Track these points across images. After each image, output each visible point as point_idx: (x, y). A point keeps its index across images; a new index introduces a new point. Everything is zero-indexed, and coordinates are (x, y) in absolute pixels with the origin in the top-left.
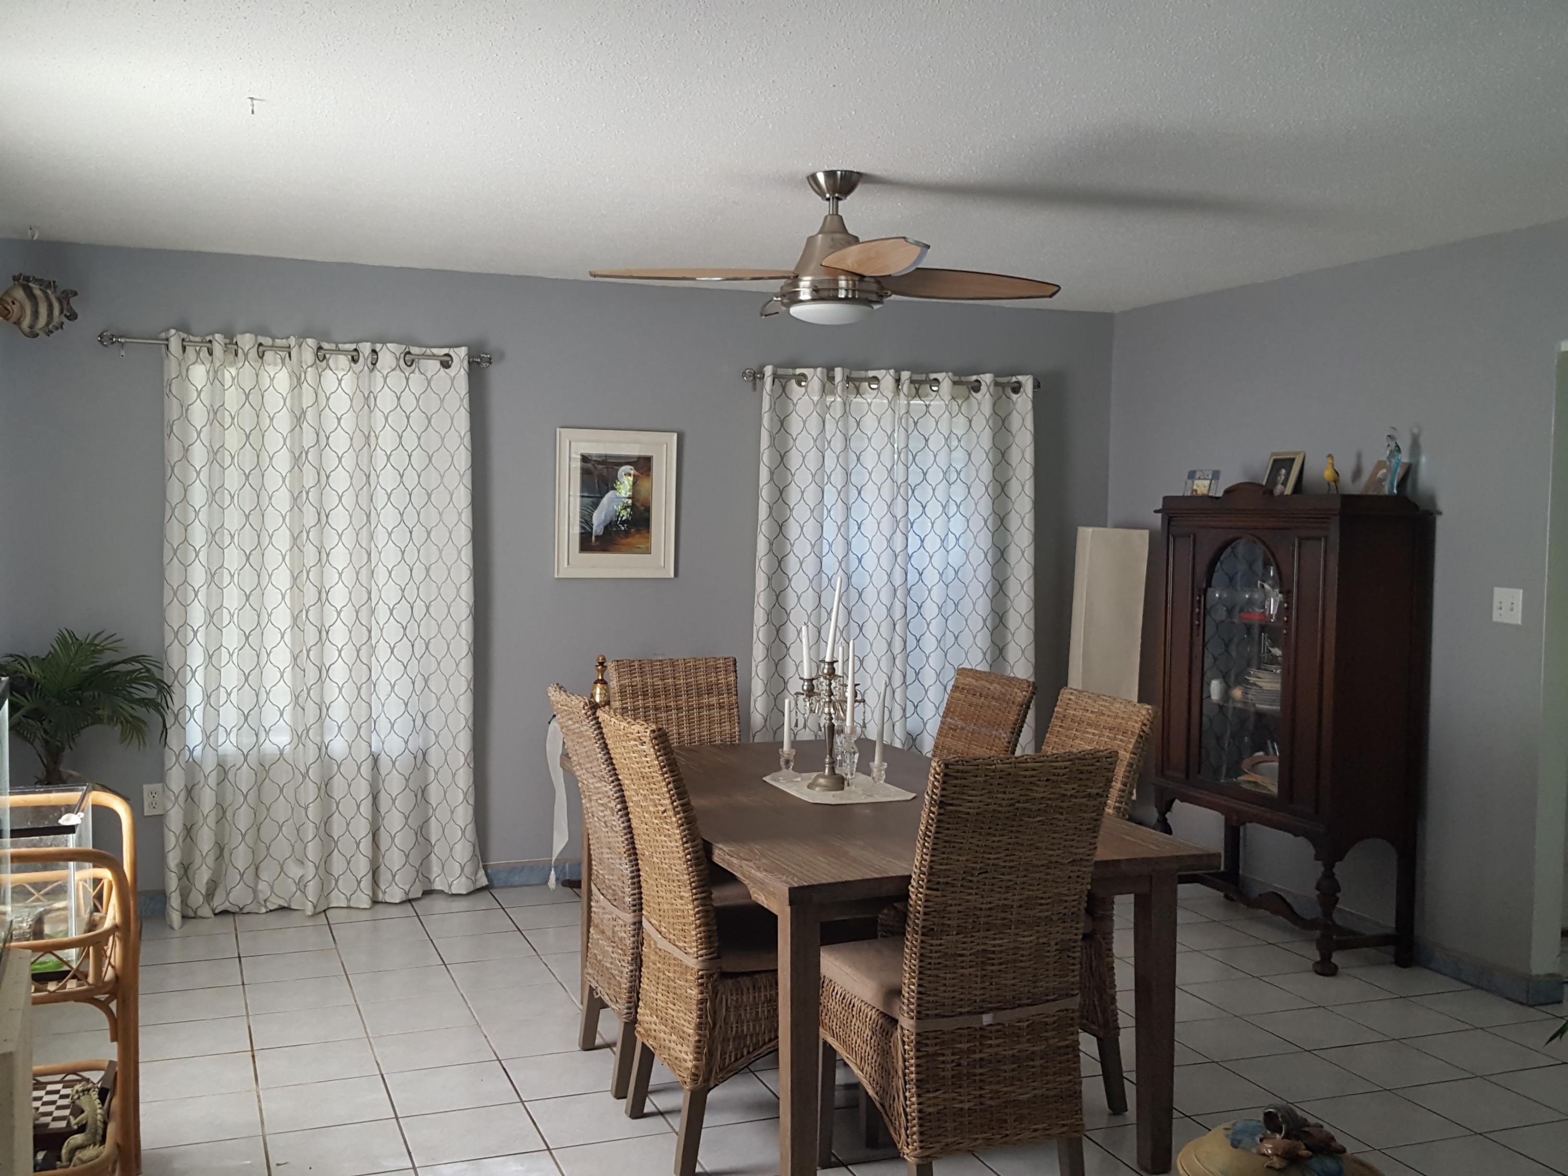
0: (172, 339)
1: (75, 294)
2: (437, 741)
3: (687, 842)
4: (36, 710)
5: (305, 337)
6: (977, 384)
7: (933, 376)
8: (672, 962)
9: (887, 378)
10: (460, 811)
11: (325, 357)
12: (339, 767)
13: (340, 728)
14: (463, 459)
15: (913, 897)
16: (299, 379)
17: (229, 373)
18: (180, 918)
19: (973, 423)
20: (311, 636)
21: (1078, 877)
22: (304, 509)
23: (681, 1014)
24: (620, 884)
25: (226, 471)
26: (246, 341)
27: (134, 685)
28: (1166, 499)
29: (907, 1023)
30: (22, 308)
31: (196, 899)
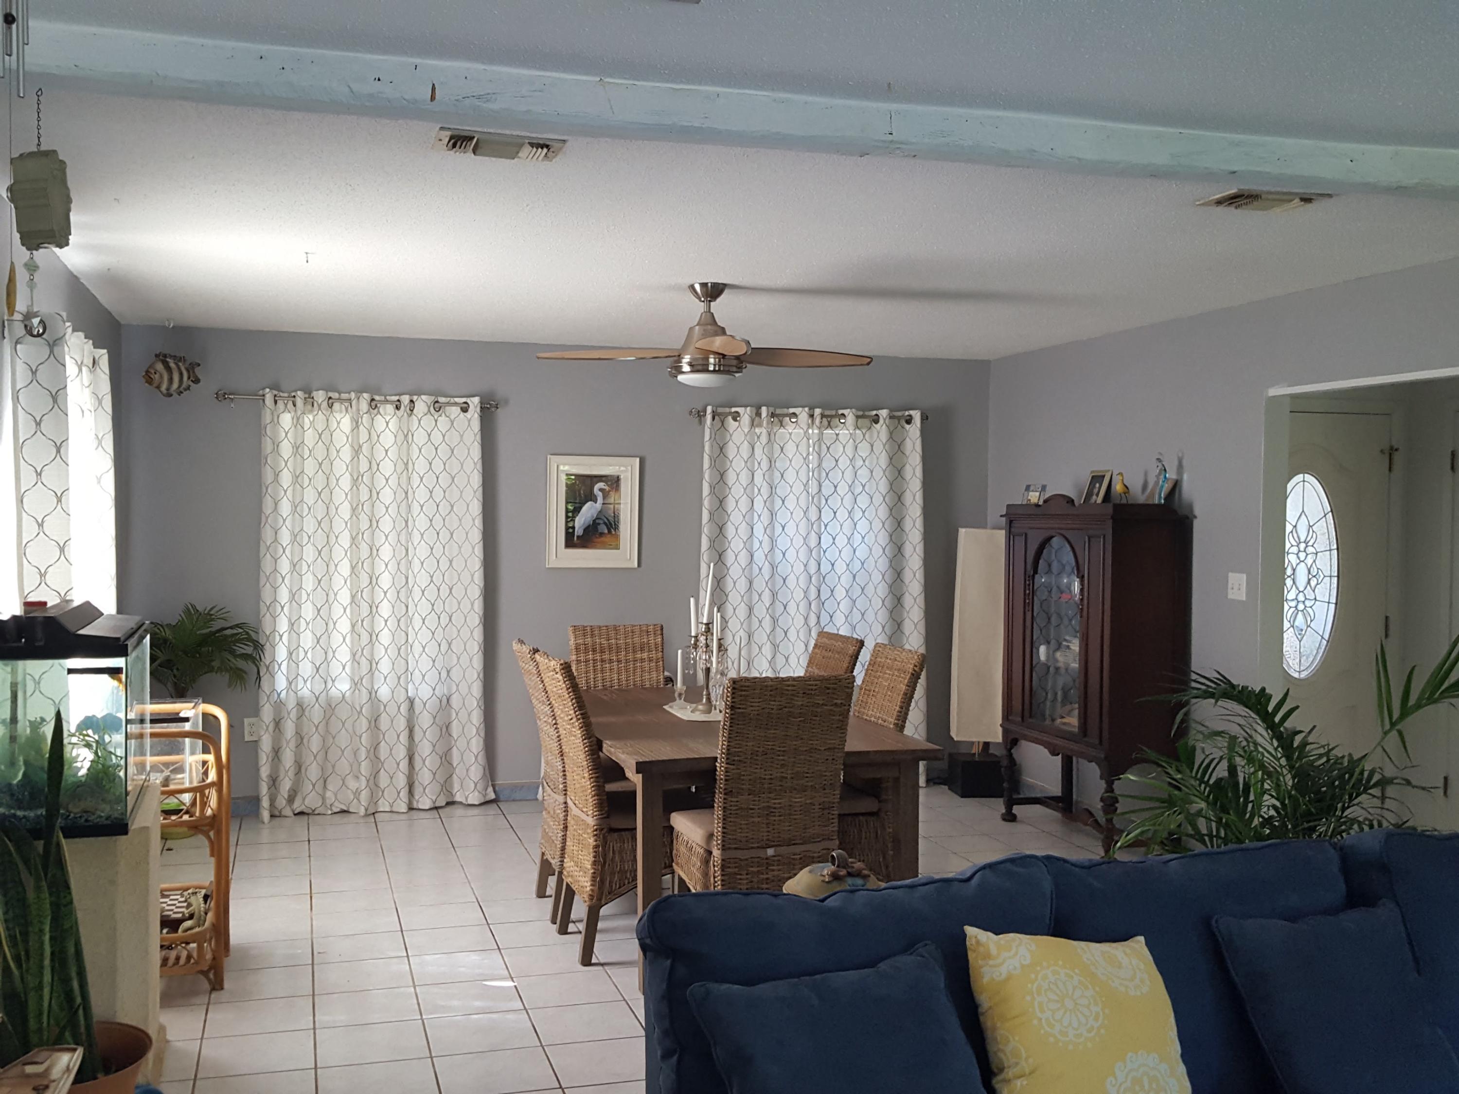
0: (267, 396)
1: (199, 365)
2: (458, 690)
3: (585, 739)
4: (169, 661)
5: (362, 392)
6: (876, 417)
7: (841, 412)
8: (581, 823)
9: (803, 414)
10: (474, 742)
11: (376, 406)
12: (385, 707)
13: (385, 678)
14: (476, 480)
15: (718, 769)
16: (357, 422)
17: (307, 419)
18: (269, 816)
19: (874, 447)
20: (365, 610)
21: (833, 759)
22: (360, 517)
23: (585, 857)
24: (556, 776)
25: (305, 490)
26: (320, 396)
27: (237, 644)
28: (1008, 506)
29: (716, 853)
30: (161, 376)
31: (281, 802)
